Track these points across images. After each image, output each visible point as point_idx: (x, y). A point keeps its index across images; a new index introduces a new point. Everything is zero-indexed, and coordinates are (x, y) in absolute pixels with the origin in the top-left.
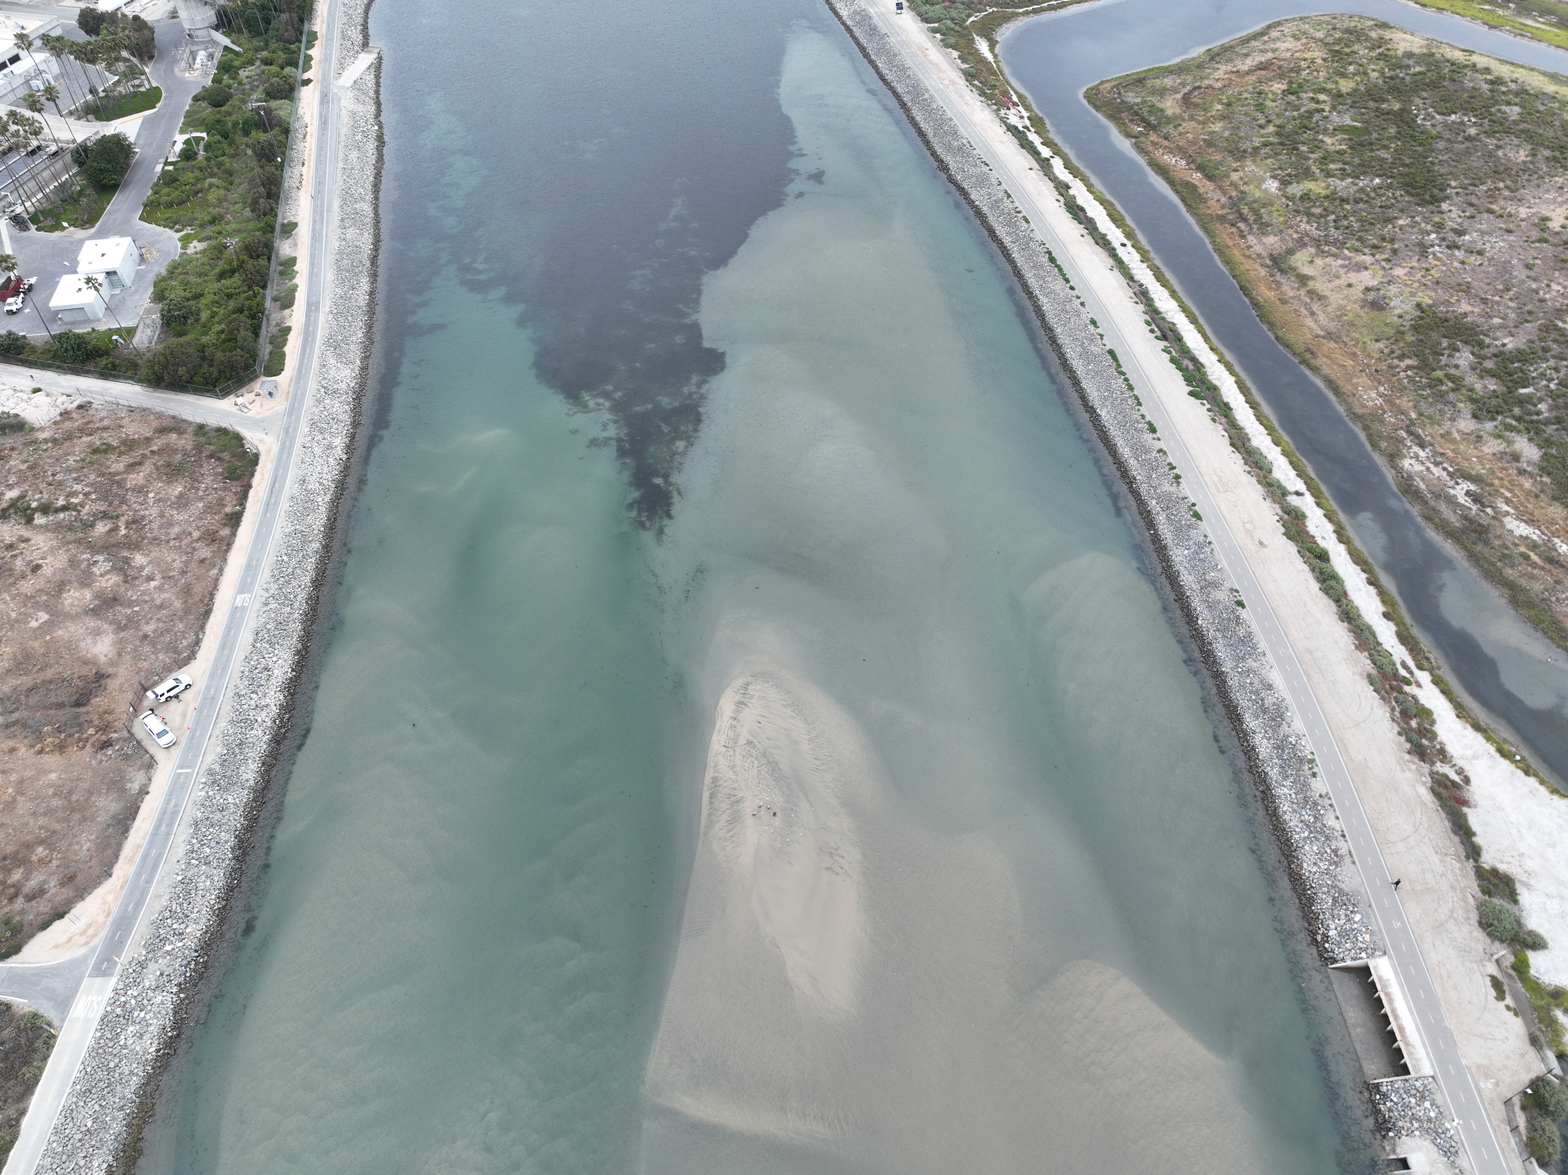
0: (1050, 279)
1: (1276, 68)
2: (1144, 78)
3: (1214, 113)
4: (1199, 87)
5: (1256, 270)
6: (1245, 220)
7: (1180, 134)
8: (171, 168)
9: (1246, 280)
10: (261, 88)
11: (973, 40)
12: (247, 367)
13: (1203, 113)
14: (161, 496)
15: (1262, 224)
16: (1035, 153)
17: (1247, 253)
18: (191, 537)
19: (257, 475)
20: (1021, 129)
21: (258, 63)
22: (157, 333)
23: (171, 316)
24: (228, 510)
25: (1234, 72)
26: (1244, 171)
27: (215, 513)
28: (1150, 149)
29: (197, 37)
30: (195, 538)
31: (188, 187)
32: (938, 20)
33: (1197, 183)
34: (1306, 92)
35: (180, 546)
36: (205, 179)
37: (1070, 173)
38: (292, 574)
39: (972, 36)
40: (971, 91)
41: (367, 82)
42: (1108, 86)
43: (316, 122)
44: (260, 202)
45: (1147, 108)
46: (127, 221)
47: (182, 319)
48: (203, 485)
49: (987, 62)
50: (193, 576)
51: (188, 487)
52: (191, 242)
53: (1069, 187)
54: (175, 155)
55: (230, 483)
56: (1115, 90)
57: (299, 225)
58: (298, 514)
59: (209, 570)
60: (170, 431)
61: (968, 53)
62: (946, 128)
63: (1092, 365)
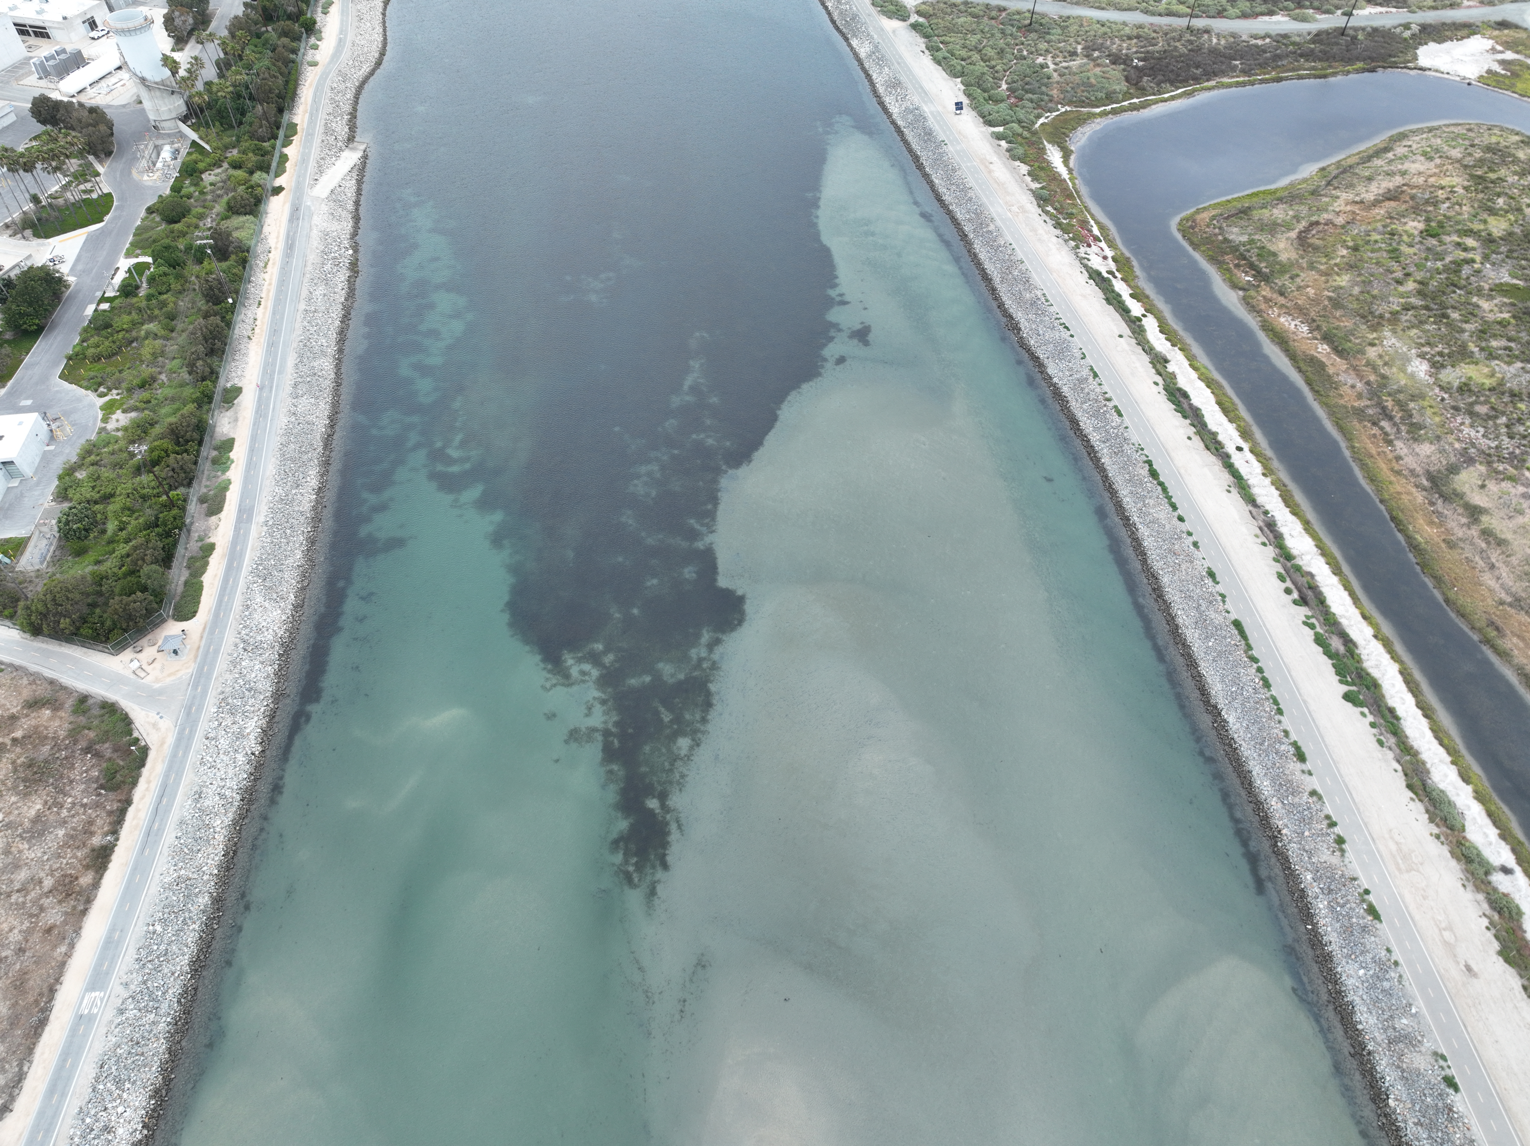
0: (1152, 502)
1: (1407, 199)
2: (1249, 208)
3: (1338, 260)
4: (1317, 223)
5: (1409, 493)
6: (1390, 418)
7: (1299, 288)
8: (105, 306)
9: (1399, 508)
10: (225, 199)
11: (1043, 150)
12: (149, 612)
13: (1324, 260)
14: (12, 818)
15: (1412, 425)
16: (1124, 311)
17: (1397, 468)
18: (41, 887)
19: (142, 782)
20: (1106, 275)
21: (225, 165)
22: (52, 548)
23: (70, 529)
24: (97, 841)
25: (1357, 203)
26: (1383, 346)
27: (78, 848)
28: (1263, 306)
29: (163, 129)
30: (46, 890)
31: (121, 335)
32: (1004, 123)
33: (1324, 360)
34: (1449, 235)
35: (24, 903)
36: (143, 324)
37: (1167, 339)
38: (165, 955)
39: (1042, 143)
40: (1045, 221)
41: (347, 190)
42: (1206, 216)
43: (281, 245)
44: (198, 364)
45: (1256, 250)
46: (44, 379)
47: (83, 532)
48: (70, 800)
49: (1061, 180)
50: (33, 957)
51: (49, 803)
52: (114, 413)
53: (1166, 361)
54: (114, 288)
55: (105, 796)
56: (1215, 222)
57: (244, 391)
58: (186, 850)
59: (55, 947)
60: (44, 705)
61: (1039, 167)
62: (1016, 273)
63: (1213, 640)
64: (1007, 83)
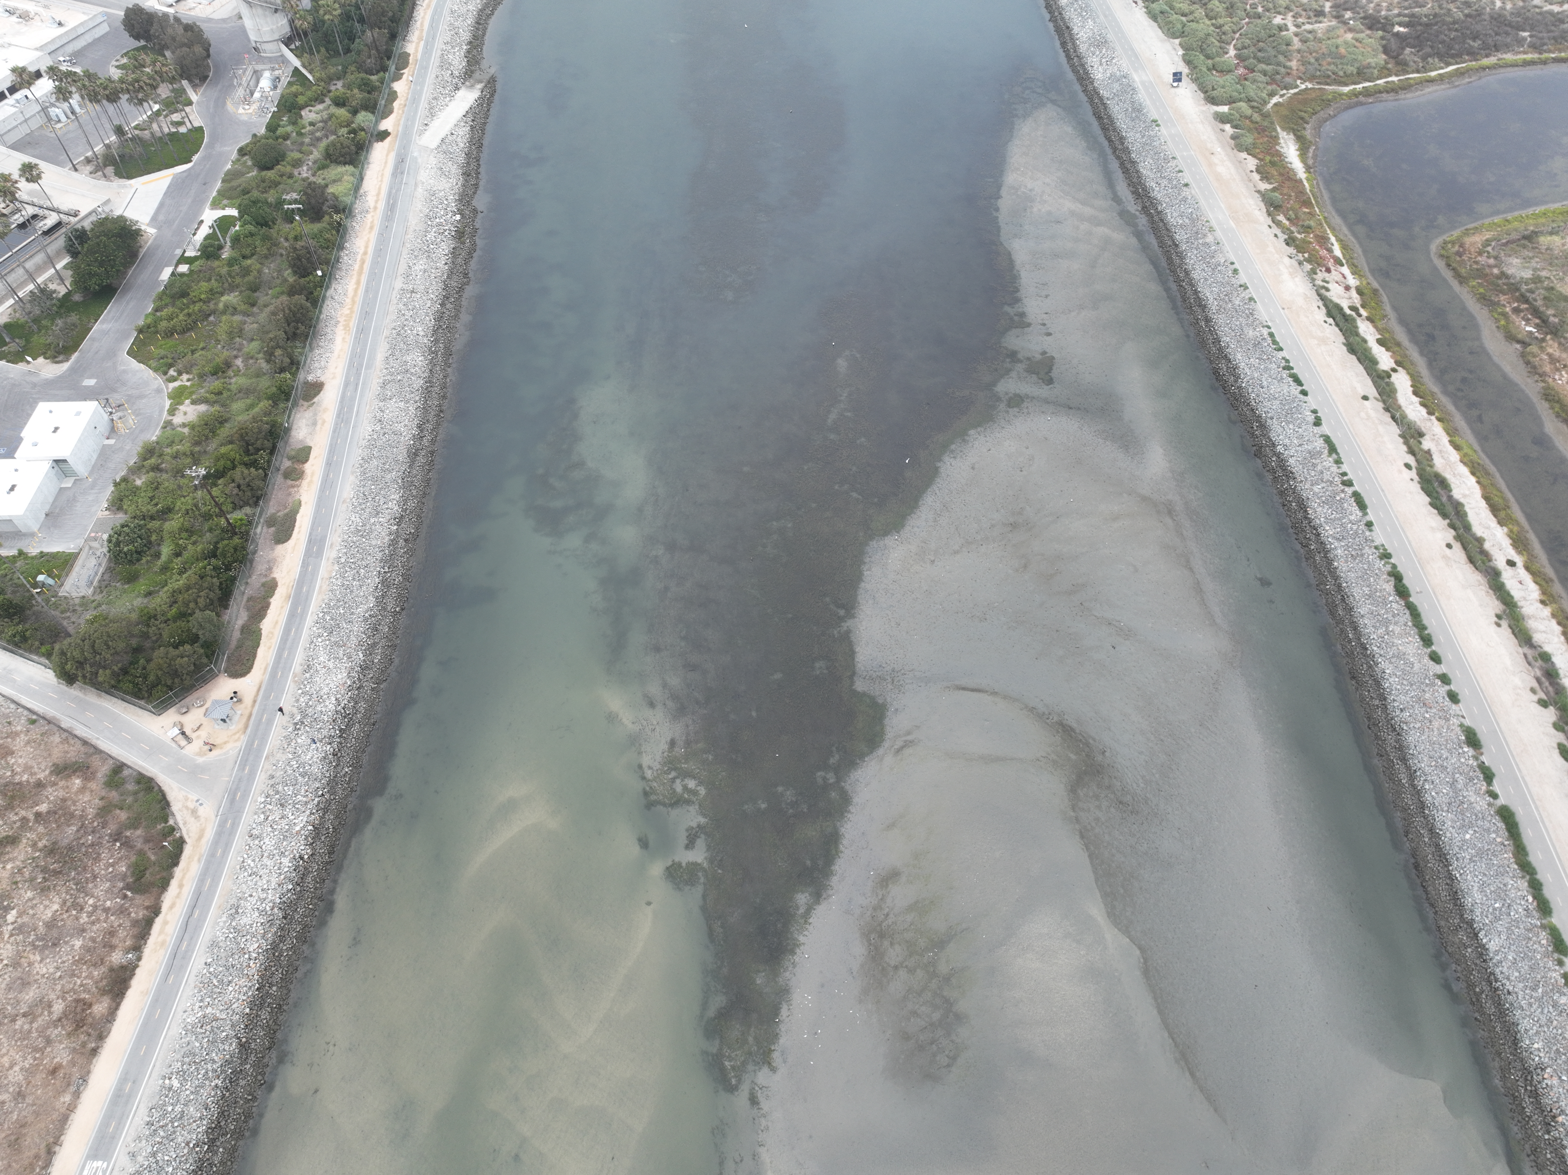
0: (1397, 630)
2: (1535, 233)
8: (183, 268)
10: (324, 144)
11: (1276, 139)
12: (198, 667)
14: (25, 919)
16: (1368, 362)
18: (50, 1013)
19: (174, 883)
20: (1348, 312)
21: (328, 101)
22: (101, 570)
23: (120, 551)
24: (117, 958)
27: (95, 965)
28: (1547, 368)
29: (265, 51)
30: (55, 1017)
31: (197, 307)
32: (1231, 101)
35: (30, 1032)
36: (222, 294)
37: (1423, 405)
38: (181, 1118)
39: (1275, 130)
40: (1276, 236)
41: (459, 139)
42: (1477, 240)
43: (381, 205)
44: (276, 354)
45: (1543, 292)
46: (111, 354)
47: (135, 555)
48: (91, 902)
49: (1296, 181)
50: (33, 1105)
51: (68, 904)
52: (182, 403)
53: (1421, 435)
54: (195, 247)
55: (132, 899)
56: (1489, 249)
57: (326, 387)
58: (215, 982)
59: (59, 1093)
60: (74, 772)
61: (1270, 162)
62: (1237, 303)
63: (1471, 832)
64: (1236, 49)
